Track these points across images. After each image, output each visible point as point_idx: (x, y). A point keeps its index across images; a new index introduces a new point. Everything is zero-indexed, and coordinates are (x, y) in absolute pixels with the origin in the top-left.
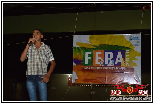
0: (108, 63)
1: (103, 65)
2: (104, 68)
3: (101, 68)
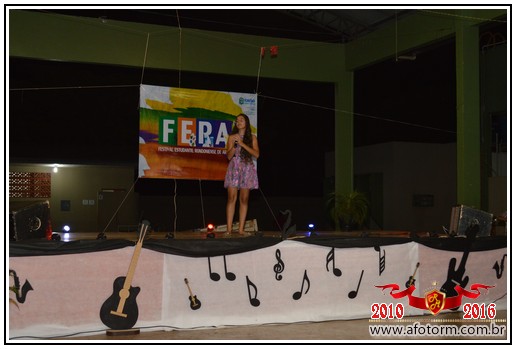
0: (204, 142)
1: (195, 145)
2: (196, 151)
3: (191, 150)
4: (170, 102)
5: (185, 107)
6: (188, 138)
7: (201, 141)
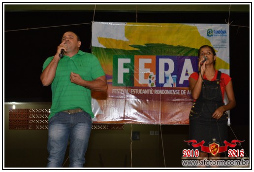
0: (165, 82)
1: (155, 86)
2: (156, 92)
3: (150, 92)
4: (125, 39)
5: (143, 43)
6: (145, 78)
7: (161, 81)
